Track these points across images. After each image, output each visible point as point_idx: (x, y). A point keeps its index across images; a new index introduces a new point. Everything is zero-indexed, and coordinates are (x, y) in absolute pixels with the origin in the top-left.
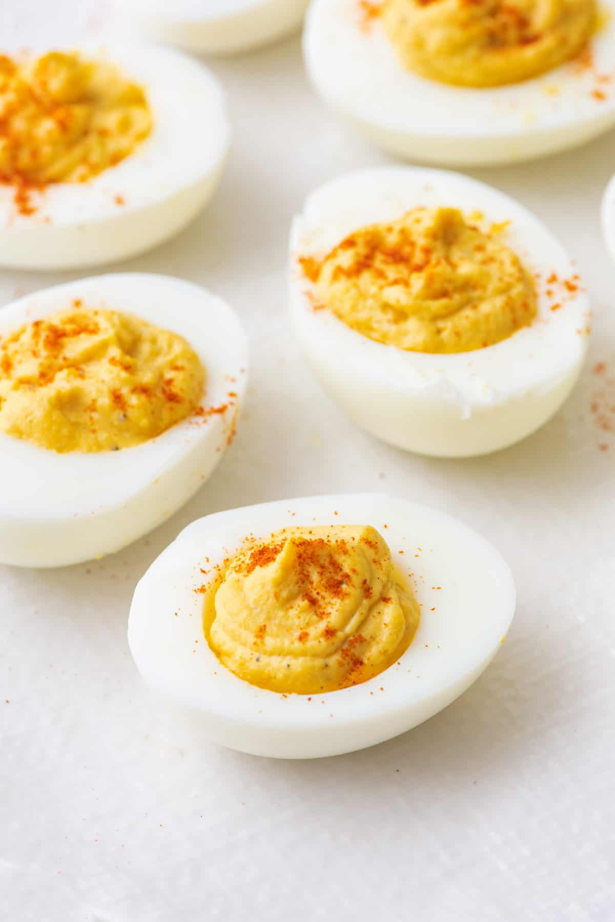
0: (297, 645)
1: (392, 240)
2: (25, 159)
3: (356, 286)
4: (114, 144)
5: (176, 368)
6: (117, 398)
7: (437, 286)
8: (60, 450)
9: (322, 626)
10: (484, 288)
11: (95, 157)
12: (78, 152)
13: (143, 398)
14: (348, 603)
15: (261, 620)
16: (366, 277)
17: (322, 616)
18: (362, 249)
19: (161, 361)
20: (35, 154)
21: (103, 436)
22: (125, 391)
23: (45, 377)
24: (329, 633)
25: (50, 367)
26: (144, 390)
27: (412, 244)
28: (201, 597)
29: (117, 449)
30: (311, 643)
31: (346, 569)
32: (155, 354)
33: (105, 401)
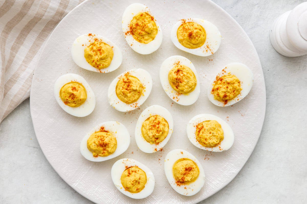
0: (64, 96)
1: (131, 84)
2: (134, 30)
3: (122, 82)
4: (142, 40)
5: (103, 65)
6: (93, 61)
7: (124, 93)
8: (85, 57)
9: (68, 98)
10: (128, 98)
11: (139, 38)
12: (139, 36)
13: (95, 64)
14: (71, 100)
15: (65, 92)
16: (124, 83)
17: (69, 98)
18: (127, 81)
19: (103, 63)
20: (135, 31)
21: (89, 61)
22: (95, 62)
23: (94, 51)
24: (67, 100)
25: (95, 51)
26: (96, 64)
27: (130, 87)
28: (71, 81)
29: (89, 63)
30: (65, 98)
31: (74, 99)
32: (104, 62)
33: (93, 60)
